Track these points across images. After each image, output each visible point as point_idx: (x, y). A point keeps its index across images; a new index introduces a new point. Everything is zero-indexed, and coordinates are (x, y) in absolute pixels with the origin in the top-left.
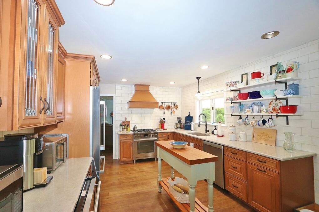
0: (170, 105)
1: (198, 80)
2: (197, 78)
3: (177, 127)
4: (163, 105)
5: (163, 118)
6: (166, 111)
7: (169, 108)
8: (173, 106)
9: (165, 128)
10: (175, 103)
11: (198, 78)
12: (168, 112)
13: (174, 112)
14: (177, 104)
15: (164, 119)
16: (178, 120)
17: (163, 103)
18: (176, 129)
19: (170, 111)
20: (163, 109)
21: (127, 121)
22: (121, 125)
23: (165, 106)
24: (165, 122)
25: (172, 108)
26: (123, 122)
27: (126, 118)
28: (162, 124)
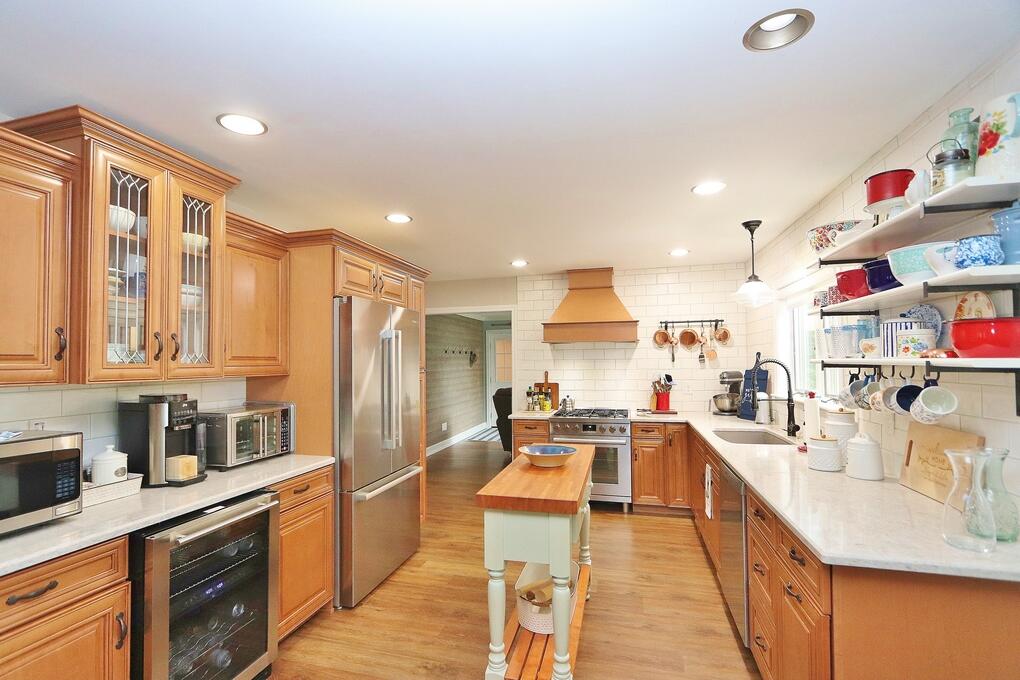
0: (697, 329)
1: (752, 232)
2: (747, 225)
3: (721, 407)
4: (670, 331)
5: (666, 376)
6: (681, 351)
7: (689, 339)
8: (708, 331)
9: (672, 406)
10: (717, 321)
11: (751, 226)
12: (687, 355)
13: (713, 355)
14: (729, 325)
15: (669, 378)
16: (722, 383)
17: (666, 323)
18: (715, 414)
19: (696, 350)
20: (667, 346)
21: (549, 381)
22: (529, 394)
23: (676, 333)
24: (670, 387)
25: (703, 341)
26: (537, 385)
27: (547, 372)
28: (657, 394)
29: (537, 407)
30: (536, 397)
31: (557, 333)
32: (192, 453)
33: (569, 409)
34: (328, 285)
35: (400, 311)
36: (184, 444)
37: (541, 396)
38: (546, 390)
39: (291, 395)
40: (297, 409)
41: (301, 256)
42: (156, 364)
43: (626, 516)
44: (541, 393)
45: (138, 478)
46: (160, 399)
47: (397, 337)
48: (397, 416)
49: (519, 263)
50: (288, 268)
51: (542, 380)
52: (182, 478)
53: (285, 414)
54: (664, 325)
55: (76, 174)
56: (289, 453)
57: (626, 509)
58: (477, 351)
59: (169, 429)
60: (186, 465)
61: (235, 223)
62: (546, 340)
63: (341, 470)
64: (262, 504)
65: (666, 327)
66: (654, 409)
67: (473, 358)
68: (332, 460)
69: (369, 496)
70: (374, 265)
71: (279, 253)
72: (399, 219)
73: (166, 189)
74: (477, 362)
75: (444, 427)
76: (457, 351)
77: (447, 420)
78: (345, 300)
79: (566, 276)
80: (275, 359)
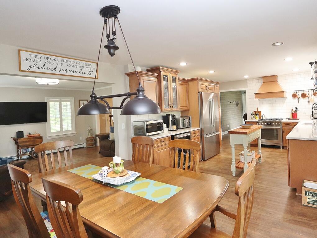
0: (306, 92)
1: (312, 65)
2: (310, 63)
4: (297, 93)
6: (302, 99)
7: (304, 96)
8: (311, 93)
9: (298, 117)
10: (314, 89)
12: (303, 101)
13: (313, 101)
15: (297, 108)
17: (296, 91)
18: (312, 119)
19: (307, 99)
20: (296, 98)
21: (258, 111)
22: (252, 114)
23: (299, 94)
24: (297, 111)
25: (309, 96)
26: (254, 112)
27: (257, 108)
28: (293, 114)
29: (254, 118)
30: (254, 115)
31: (259, 96)
32: (175, 125)
33: (264, 119)
34: (197, 90)
35: (213, 94)
36: (174, 124)
37: (255, 115)
38: (257, 113)
39: (190, 115)
40: (192, 118)
41: (190, 83)
42: (170, 108)
43: (281, 150)
44: (255, 114)
45: (168, 129)
46: (169, 115)
47: (212, 100)
48: (213, 122)
49: (246, 77)
50: (188, 87)
51: (256, 110)
52: (174, 129)
53: (189, 118)
54: (295, 92)
55: (159, 77)
56: (190, 127)
57: (281, 148)
58: (239, 102)
59: (172, 120)
60: (175, 127)
61: (180, 79)
62: (256, 98)
63: (202, 131)
64: (188, 134)
65: (296, 92)
66: (292, 118)
67: (237, 104)
68: (199, 128)
69: (208, 137)
70: (206, 84)
71: (187, 83)
72: (212, 72)
73: (170, 76)
74: (239, 105)
75: (228, 126)
76: (232, 102)
77: (229, 124)
78: (201, 93)
79: (262, 78)
80: (187, 107)
